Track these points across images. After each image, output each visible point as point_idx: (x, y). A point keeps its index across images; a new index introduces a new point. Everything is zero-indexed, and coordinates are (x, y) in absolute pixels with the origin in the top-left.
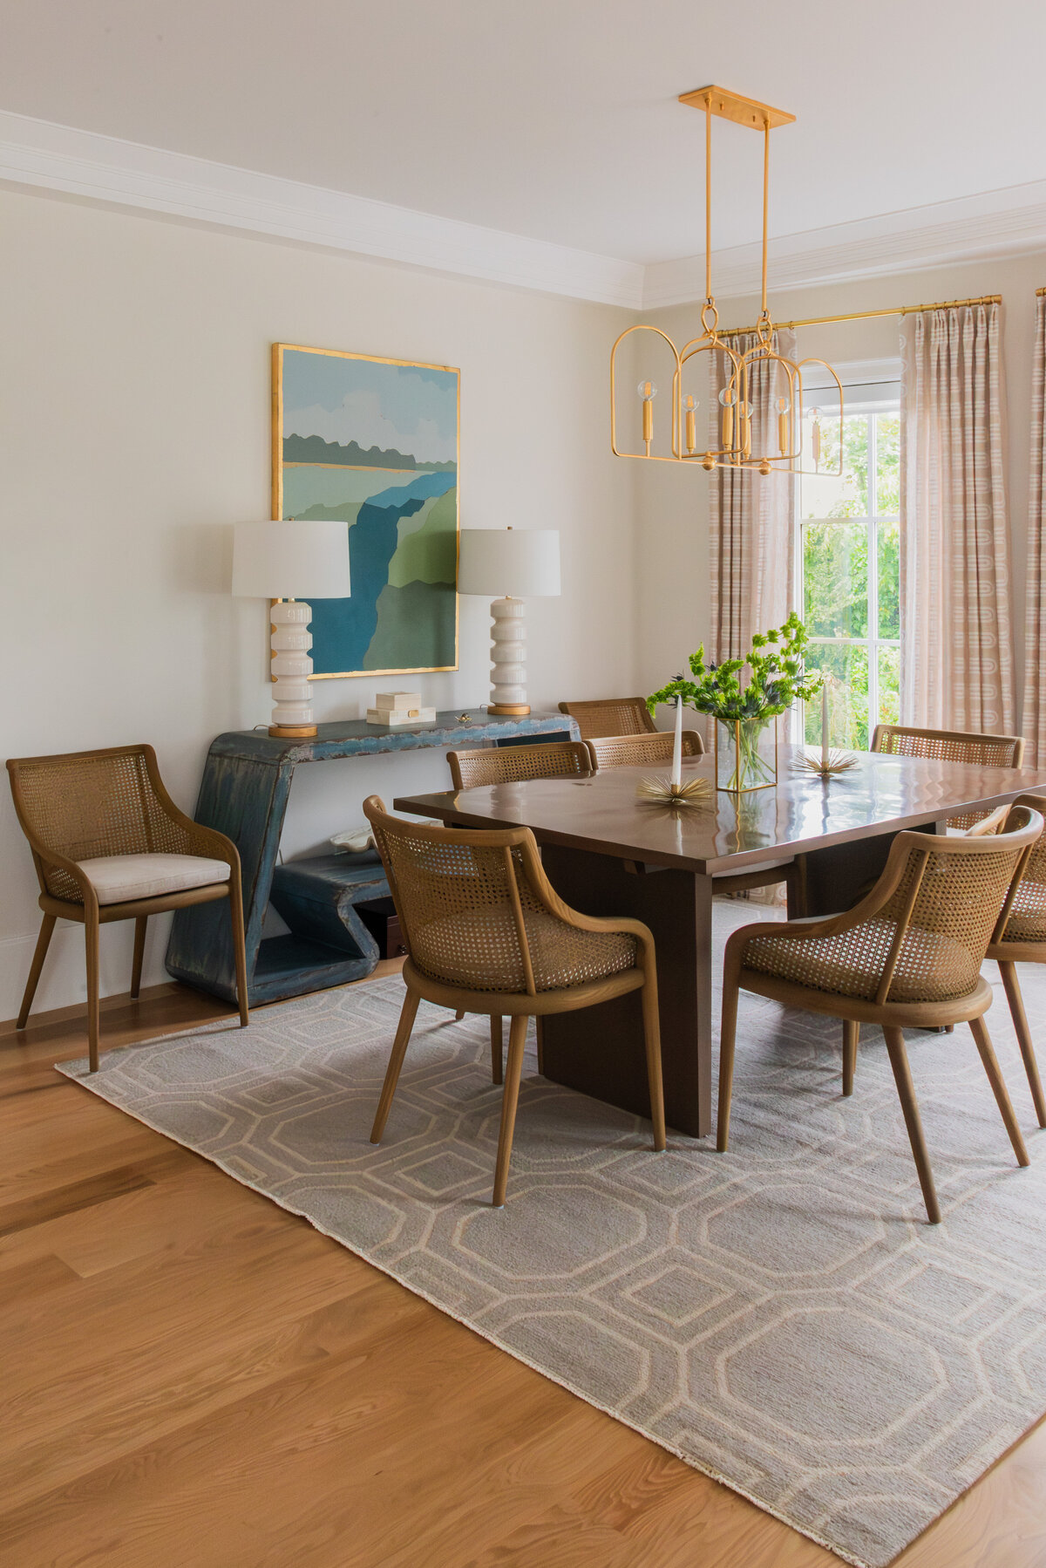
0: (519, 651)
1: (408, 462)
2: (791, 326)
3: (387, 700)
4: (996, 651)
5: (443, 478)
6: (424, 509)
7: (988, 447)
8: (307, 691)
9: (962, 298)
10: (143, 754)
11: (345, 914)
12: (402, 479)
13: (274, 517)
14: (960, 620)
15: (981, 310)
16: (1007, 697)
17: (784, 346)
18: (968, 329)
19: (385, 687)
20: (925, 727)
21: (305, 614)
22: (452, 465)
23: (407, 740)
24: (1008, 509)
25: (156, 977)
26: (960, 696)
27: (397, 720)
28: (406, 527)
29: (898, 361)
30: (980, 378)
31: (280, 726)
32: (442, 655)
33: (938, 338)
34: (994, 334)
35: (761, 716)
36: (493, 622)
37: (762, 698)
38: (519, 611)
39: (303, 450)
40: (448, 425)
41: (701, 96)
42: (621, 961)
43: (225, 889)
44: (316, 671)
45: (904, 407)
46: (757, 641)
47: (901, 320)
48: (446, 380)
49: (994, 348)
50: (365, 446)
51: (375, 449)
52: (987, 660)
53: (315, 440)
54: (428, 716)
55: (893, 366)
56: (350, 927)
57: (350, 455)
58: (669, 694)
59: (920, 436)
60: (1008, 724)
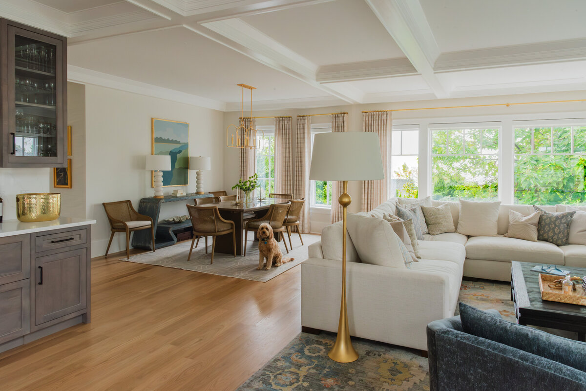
0: (202, 181)
1: (179, 143)
2: (255, 118)
3: (176, 191)
4: (290, 180)
5: (186, 146)
6: (182, 152)
7: (289, 143)
8: (162, 189)
9: (285, 116)
10: (129, 202)
11: (171, 232)
12: (178, 146)
13: (152, 154)
14: (284, 174)
15: (288, 118)
16: (292, 188)
17: (254, 122)
18: (286, 122)
19: (176, 189)
20: (278, 193)
21: (161, 174)
22: (188, 143)
23: (182, 198)
24: (292, 155)
25: (130, 248)
26: (284, 188)
27: (179, 195)
28: (179, 156)
29: (274, 126)
30: (288, 131)
31: (156, 196)
32: (185, 182)
33: (281, 123)
34: (290, 123)
35: (251, 190)
36: (196, 175)
37: (251, 188)
38: (202, 173)
39: (159, 140)
40: (187, 135)
41: (241, 85)
42: (230, 228)
43: (150, 226)
44: (164, 185)
45: (275, 135)
46: (250, 178)
47: (275, 119)
48: (186, 126)
49: (290, 126)
50: (170, 139)
51: (172, 140)
52: (289, 182)
53: (161, 138)
54: (184, 194)
55: (273, 127)
56: (171, 235)
57: (168, 141)
58: (235, 187)
59: (278, 141)
60: (292, 193)
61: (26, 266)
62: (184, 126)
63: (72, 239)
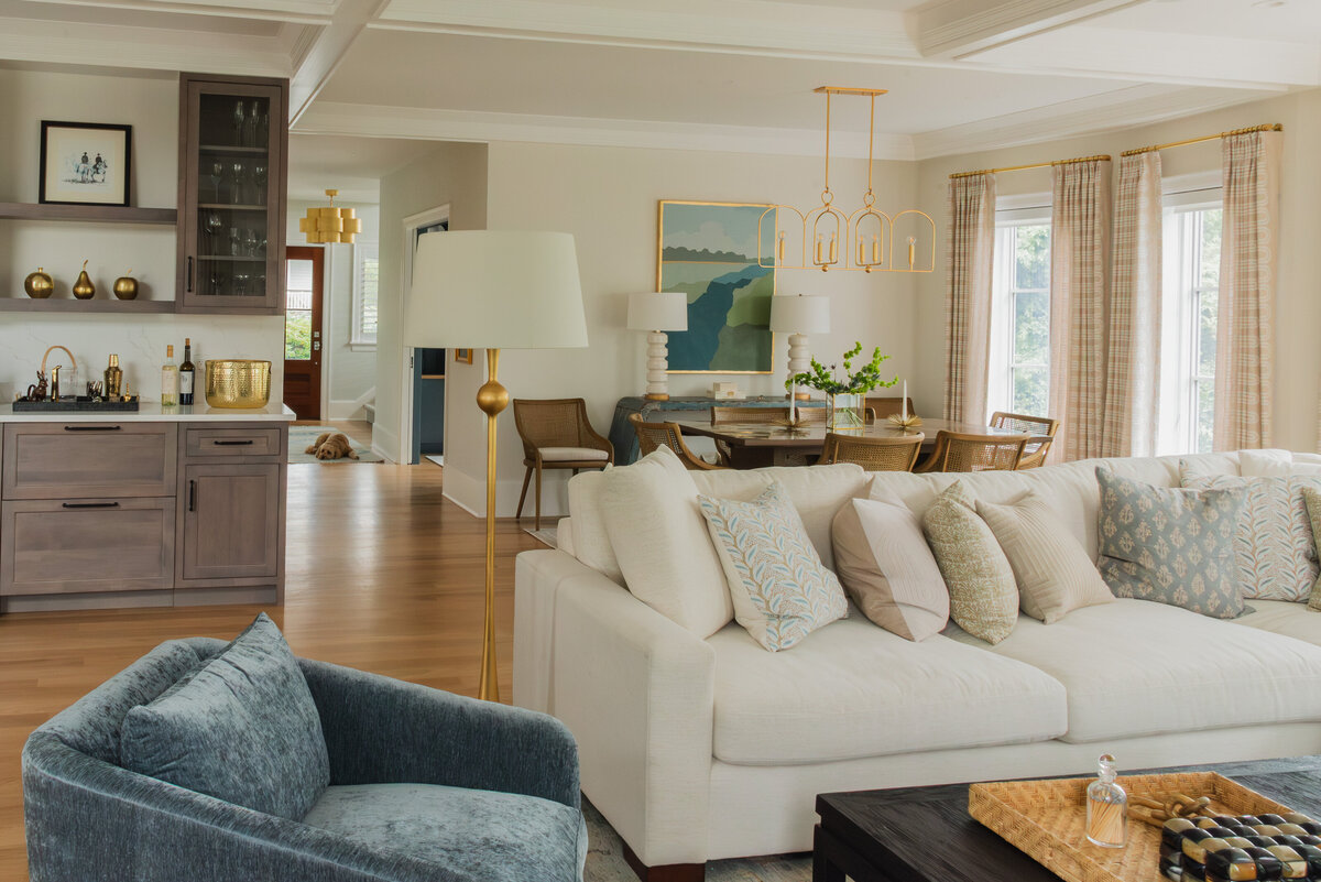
1: (742, 259)
2: (993, 171)
3: (717, 387)
5: (764, 270)
6: (751, 283)
8: (664, 379)
9: (1082, 157)
10: (579, 403)
12: (737, 268)
15: (1091, 164)
17: (990, 184)
18: (1085, 177)
19: (717, 380)
21: (664, 339)
22: (772, 259)
27: (721, 396)
28: (738, 294)
29: (1051, 193)
30: (1090, 206)
31: (650, 394)
32: (764, 364)
33: (1069, 182)
36: (790, 347)
38: (803, 342)
39: (673, 254)
40: (769, 239)
41: (824, 90)
44: (671, 369)
45: (1053, 222)
47: (1052, 169)
48: (767, 213)
50: (713, 251)
51: (719, 253)
53: (683, 250)
55: (1048, 196)
57: (705, 256)
61: (169, 475)
62: (763, 216)
63: (251, 443)
